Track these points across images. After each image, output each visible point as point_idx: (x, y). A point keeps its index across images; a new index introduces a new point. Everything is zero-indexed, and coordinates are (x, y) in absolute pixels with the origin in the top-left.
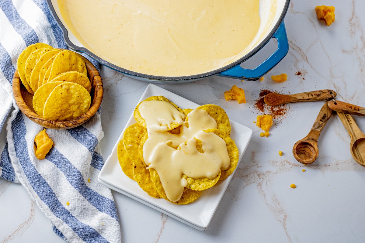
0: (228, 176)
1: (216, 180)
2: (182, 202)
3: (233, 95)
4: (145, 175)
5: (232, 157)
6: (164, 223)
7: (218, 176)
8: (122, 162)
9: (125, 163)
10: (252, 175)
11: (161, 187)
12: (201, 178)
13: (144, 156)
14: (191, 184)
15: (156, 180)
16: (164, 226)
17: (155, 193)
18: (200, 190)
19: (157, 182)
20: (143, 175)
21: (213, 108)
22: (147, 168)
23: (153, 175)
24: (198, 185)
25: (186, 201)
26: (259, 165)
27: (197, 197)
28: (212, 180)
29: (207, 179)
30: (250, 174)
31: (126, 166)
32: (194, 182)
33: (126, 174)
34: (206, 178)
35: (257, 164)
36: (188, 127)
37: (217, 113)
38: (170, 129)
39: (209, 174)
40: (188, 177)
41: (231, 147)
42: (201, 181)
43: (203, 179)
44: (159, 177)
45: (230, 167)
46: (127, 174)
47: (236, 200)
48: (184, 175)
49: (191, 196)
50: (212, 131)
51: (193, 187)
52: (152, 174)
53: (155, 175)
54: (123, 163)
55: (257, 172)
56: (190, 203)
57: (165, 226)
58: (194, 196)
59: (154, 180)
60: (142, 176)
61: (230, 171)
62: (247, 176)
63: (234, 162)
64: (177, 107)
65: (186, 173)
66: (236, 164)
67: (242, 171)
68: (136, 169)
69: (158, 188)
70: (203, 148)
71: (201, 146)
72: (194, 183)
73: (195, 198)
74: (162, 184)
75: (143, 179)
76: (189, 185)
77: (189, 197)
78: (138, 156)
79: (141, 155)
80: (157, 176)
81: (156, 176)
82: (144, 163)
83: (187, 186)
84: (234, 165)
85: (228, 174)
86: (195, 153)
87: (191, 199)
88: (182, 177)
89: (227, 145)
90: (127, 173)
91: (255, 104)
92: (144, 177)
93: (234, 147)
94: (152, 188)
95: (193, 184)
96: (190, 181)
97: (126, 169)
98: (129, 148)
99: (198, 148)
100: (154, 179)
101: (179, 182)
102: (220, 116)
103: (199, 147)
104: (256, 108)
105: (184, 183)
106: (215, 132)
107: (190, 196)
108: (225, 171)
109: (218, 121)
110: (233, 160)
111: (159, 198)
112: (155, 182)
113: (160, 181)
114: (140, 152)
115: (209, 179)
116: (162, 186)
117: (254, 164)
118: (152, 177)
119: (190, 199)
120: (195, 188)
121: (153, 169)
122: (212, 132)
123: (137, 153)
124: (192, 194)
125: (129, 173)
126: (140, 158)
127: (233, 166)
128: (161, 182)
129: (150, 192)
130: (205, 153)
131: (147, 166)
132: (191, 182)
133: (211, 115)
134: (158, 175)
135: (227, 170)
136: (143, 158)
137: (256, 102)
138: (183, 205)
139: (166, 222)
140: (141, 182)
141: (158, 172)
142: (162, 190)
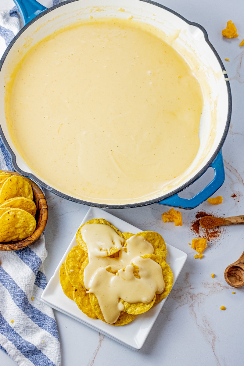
0: (163, 299)
1: (151, 305)
2: (119, 324)
4: (85, 297)
5: (167, 282)
6: (101, 341)
7: (153, 300)
8: (64, 285)
10: (185, 296)
11: (99, 310)
12: (137, 303)
13: (84, 280)
14: (127, 308)
15: (95, 304)
16: (101, 344)
17: (93, 315)
18: (136, 314)
19: (95, 306)
21: (150, 235)
22: (87, 292)
23: (93, 299)
24: (134, 309)
25: (122, 322)
26: (192, 287)
27: (133, 319)
28: (147, 304)
29: (142, 304)
30: (183, 295)
31: (67, 288)
32: (130, 306)
33: (67, 295)
34: (142, 302)
35: (190, 286)
36: (126, 252)
37: (154, 239)
38: (110, 254)
39: (144, 299)
40: (125, 302)
41: (166, 272)
42: (136, 305)
43: (138, 304)
44: (97, 301)
45: (165, 291)
46: (68, 295)
47: (169, 321)
48: (121, 300)
49: (127, 318)
50: (148, 256)
51: (129, 311)
52: (92, 298)
53: (94, 299)
54: (65, 286)
55: (189, 293)
56: (125, 325)
57: (102, 344)
58: (130, 318)
59: (93, 304)
60: (82, 299)
61: (164, 295)
62: (180, 297)
63: (169, 286)
64: (117, 230)
65: (123, 298)
66: (170, 288)
67: (176, 292)
68: (77, 292)
69: (96, 311)
70: (140, 273)
71: (138, 272)
72: (130, 307)
73: (130, 320)
74: (100, 308)
75: (83, 302)
76: (125, 309)
77: (125, 319)
78: (79, 281)
79: (82, 280)
80: (96, 300)
81: (95, 300)
82: (84, 287)
83: (124, 310)
84: (169, 289)
85: (162, 297)
86: (132, 279)
87: (127, 321)
88: (119, 302)
89: (162, 270)
90: (68, 294)
91: (191, 226)
92: (84, 299)
93: (169, 272)
94: (91, 310)
95: (129, 308)
96: (126, 305)
97: (67, 291)
98: (70, 273)
99: (136, 274)
100: (93, 303)
101: (116, 306)
102: (157, 241)
103: (136, 273)
104: (192, 230)
105: (121, 307)
106: (152, 258)
107: (126, 318)
108: (160, 294)
109: (155, 246)
110: (168, 284)
111: (97, 319)
112: (94, 305)
113: (98, 304)
114: (81, 277)
115: (144, 304)
116: (100, 309)
117: (187, 285)
118: (91, 300)
119: (126, 320)
120: (131, 312)
121: (92, 294)
122: (149, 257)
123: (78, 278)
124: (128, 316)
126: (81, 283)
127: (167, 290)
128: (99, 306)
129: (89, 314)
130: (141, 279)
131: (87, 290)
132: (127, 306)
133: (149, 241)
134: (97, 299)
135: (162, 294)
136: (83, 282)
137: (192, 224)
138: (119, 326)
139: (103, 340)
140: (81, 304)
141: (97, 297)
142: (101, 313)
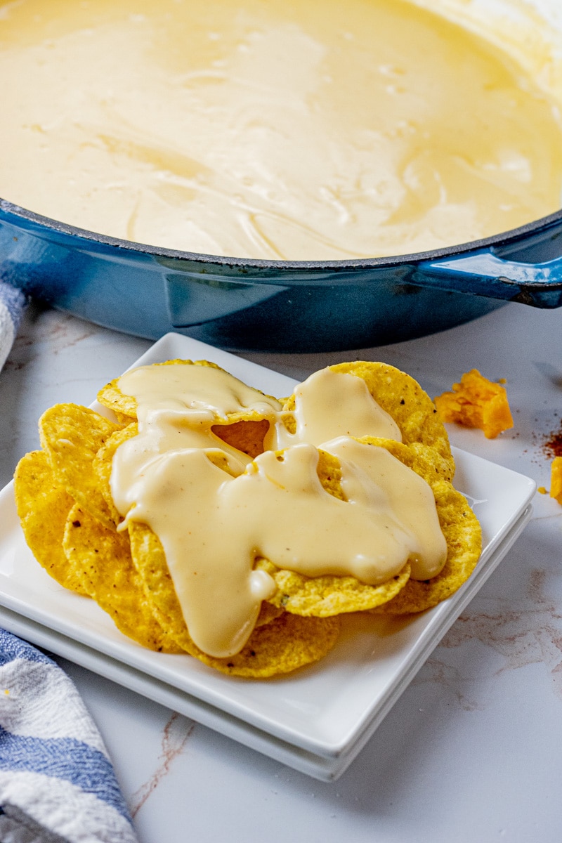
0: (440, 601)
1: (388, 589)
2: (250, 667)
3: (468, 403)
5: (455, 543)
6: (170, 755)
7: (396, 578)
8: (29, 510)
9: (39, 513)
10: (530, 637)
11: (168, 592)
12: (332, 576)
13: (114, 482)
14: (287, 591)
15: (151, 566)
16: (168, 765)
17: (142, 628)
18: (323, 614)
19: (153, 572)
20: (105, 559)
21: (389, 380)
22: (121, 527)
23: (142, 548)
24: (318, 597)
25: (266, 665)
26: (557, 612)
28: (374, 586)
29: (352, 581)
30: (523, 635)
31: (42, 527)
32: (303, 588)
33: (38, 556)
34: (350, 576)
35: (553, 609)
36: (292, 430)
37: (403, 402)
38: (224, 420)
39: (360, 560)
40: (278, 569)
41: (454, 513)
42: (328, 585)
43: (336, 580)
44: (162, 556)
45: (446, 571)
46: (43, 556)
47: (468, 709)
48: (264, 562)
49: (287, 651)
50: (381, 442)
51: (295, 605)
52: (139, 542)
53: (150, 544)
54: (33, 513)
55: (549, 630)
56: (278, 678)
57: (172, 765)
58: (299, 650)
59: (145, 564)
60: (99, 560)
61: (443, 584)
62: (512, 639)
63: (464, 556)
65: (274, 551)
68: (79, 530)
69: (155, 593)
70: (345, 484)
71: (338, 479)
72: (301, 592)
73: (300, 658)
74: (172, 584)
75: (101, 570)
76: (279, 595)
77: (277, 654)
78: (91, 483)
79: (103, 478)
80: (157, 550)
81: (151, 548)
82: (110, 507)
83: (274, 596)
84: (464, 566)
85: (436, 592)
86: (309, 490)
87: (286, 661)
88: (254, 568)
89: (436, 502)
90: (44, 552)
91: (546, 446)
92: (109, 565)
93: (464, 514)
94: (135, 609)
95: (296, 593)
96: (285, 580)
97: (42, 539)
98: (60, 446)
99: (328, 481)
100: (144, 561)
101: (241, 581)
102: (414, 415)
103: (329, 479)
104: (549, 455)
105: (259, 584)
106: (394, 452)
107: (283, 651)
109: (408, 429)
110: (459, 551)
111: (160, 650)
112: (146, 569)
113: (165, 569)
114: (99, 471)
115: (362, 583)
116: (173, 591)
117: (541, 606)
118: (137, 550)
119: (283, 658)
120: (304, 607)
121: (143, 525)
122: (383, 446)
123: (90, 473)
125: (50, 555)
126: (99, 489)
127: (458, 571)
128: (169, 576)
129: (124, 618)
130: (352, 502)
131: (122, 519)
132: (289, 585)
133: (382, 404)
134: (161, 546)
135: (436, 579)
136: (109, 487)
137: (549, 440)
138: (251, 679)
139: (178, 752)
140: (91, 573)
141: (164, 540)
142: (173, 605)
